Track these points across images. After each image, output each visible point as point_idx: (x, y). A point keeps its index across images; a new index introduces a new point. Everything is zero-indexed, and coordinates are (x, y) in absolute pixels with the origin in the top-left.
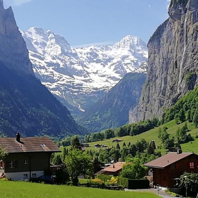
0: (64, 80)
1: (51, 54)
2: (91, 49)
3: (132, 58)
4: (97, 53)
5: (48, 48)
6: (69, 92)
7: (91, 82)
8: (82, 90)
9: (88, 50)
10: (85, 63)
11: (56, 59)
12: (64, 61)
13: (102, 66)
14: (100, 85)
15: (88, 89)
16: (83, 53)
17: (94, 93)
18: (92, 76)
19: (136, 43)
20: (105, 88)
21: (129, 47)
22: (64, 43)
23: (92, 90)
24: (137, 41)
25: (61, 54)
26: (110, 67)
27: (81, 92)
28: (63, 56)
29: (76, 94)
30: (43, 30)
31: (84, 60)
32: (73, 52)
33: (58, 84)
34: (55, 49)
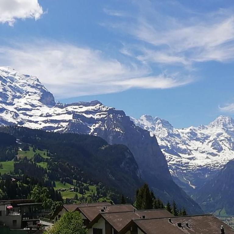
0: (174, 160)
1: (159, 136)
2: (191, 129)
3: (226, 135)
4: (196, 132)
5: (157, 131)
6: (179, 170)
7: (195, 159)
8: (189, 168)
9: (188, 130)
10: (187, 142)
11: (164, 141)
12: (170, 142)
13: (201, 143)
14: (203, 162)
15: (194, 166)
16: (185, 133)
17: (199, 170)
18: (195, 154)
19: (228, 122)
20: (207, 165)
21: (222, 125)
22: (169, 126)
23: (197, 168)
24: (229, 120)
25: (167, 136)
26: (208, 144)
27: (189, 169)
28: (169, 138)
29: (185, 171)
30: (151, 117)
31: (186, 139)
32: (177, 133)
33: (170, 164)
34: (163, 132)
